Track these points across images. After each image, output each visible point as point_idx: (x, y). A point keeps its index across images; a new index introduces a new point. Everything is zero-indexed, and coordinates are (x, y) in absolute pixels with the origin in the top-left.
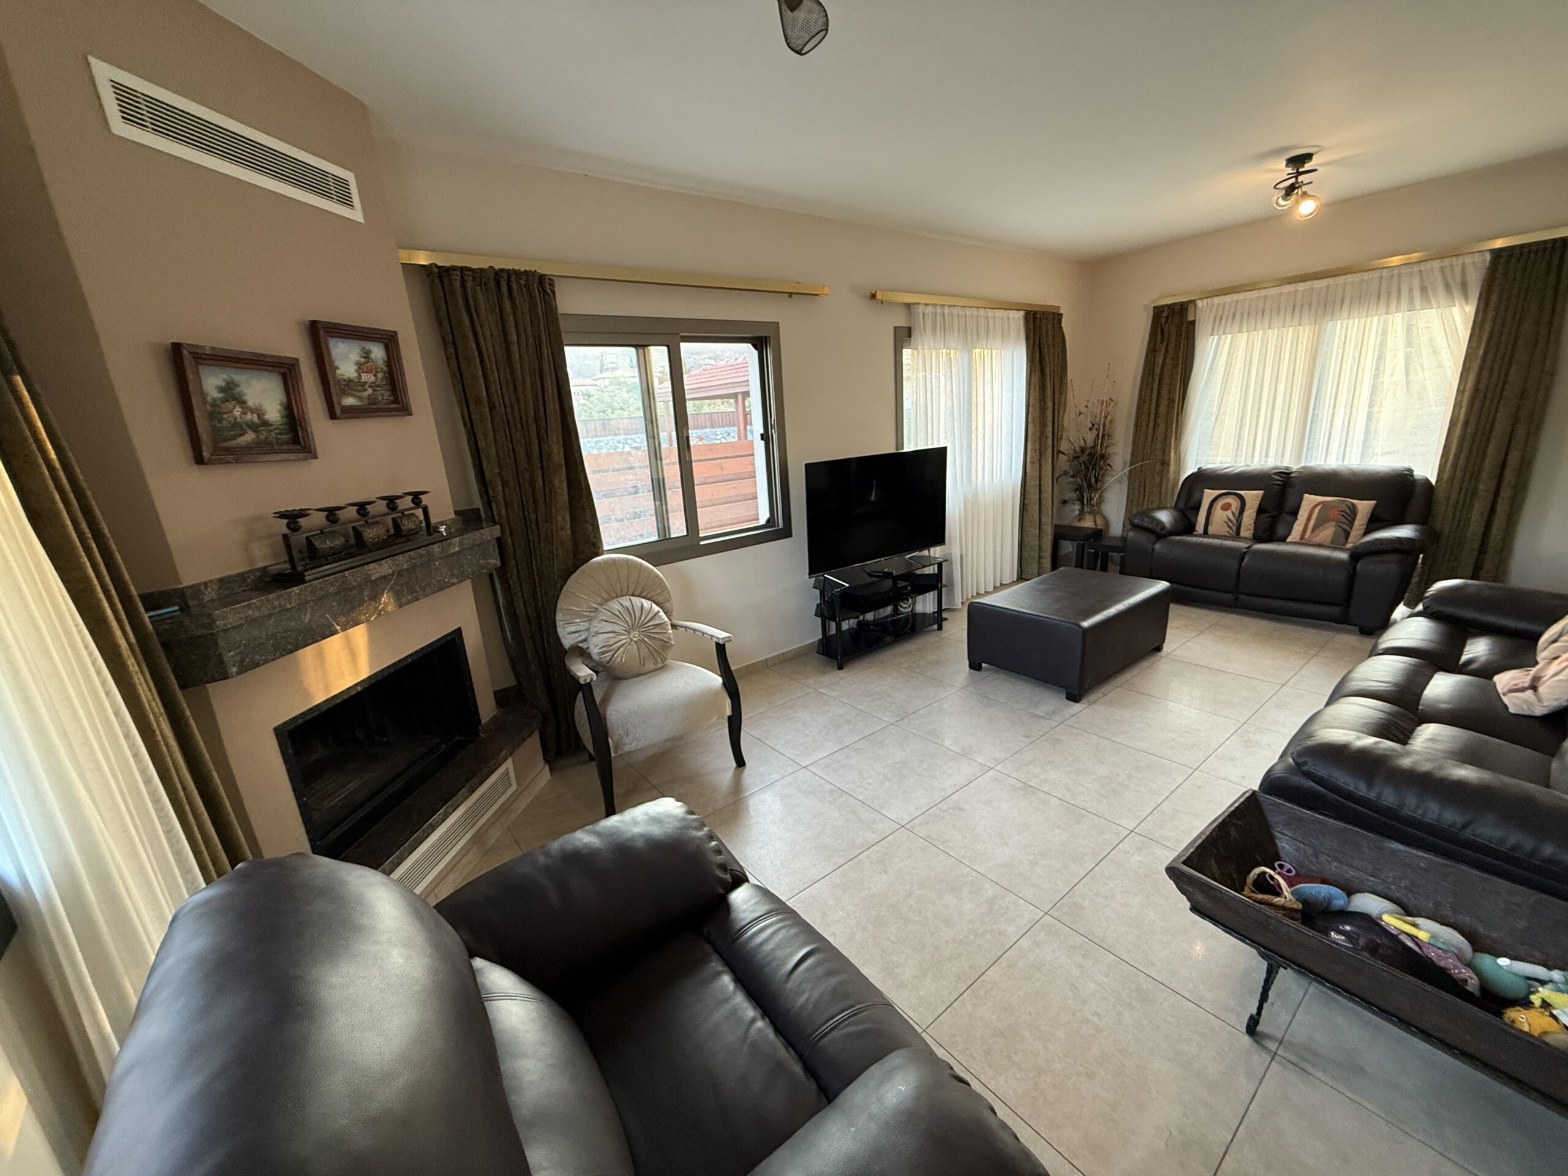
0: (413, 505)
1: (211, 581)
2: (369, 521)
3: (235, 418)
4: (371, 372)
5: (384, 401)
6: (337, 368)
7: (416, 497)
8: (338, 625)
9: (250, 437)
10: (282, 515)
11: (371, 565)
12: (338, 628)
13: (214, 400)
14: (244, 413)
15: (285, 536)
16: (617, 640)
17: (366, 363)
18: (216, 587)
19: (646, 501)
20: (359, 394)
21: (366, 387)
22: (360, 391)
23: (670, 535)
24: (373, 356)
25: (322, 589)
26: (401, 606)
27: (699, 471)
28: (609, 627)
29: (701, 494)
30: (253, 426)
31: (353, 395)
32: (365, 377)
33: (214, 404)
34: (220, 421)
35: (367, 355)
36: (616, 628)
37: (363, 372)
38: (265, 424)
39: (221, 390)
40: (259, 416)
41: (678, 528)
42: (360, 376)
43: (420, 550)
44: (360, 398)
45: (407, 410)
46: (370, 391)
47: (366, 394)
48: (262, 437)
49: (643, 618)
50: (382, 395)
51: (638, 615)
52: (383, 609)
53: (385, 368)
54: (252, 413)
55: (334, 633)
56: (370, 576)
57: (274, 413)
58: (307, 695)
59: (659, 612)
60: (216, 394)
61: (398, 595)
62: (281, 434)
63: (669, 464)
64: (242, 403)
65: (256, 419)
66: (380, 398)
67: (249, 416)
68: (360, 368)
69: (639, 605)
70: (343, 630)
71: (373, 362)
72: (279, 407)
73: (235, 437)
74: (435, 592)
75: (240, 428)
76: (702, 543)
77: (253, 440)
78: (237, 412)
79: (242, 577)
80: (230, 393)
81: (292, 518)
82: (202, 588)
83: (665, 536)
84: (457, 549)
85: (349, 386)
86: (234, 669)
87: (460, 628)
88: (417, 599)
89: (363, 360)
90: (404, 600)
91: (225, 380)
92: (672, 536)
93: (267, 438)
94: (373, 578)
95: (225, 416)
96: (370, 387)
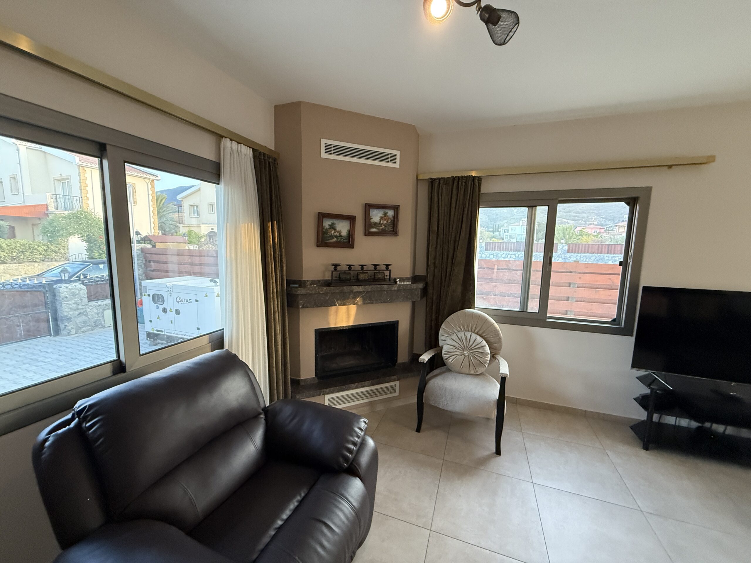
0: (385, 269)
1: (310, 280)
2: (364, 272)
3: (332, 234)
4: (386, 220)
5: (388, 231)
6: (372, 219)
7: (387, 266)
8: (338, 303)
9: (335, 239)
10: (333, 265)
11: (354, 287)
12: (337, 304)
13: (327, 228)
14: (335, 233)
15: (332, 272)
16: (454, 351)
17: (384, 217)
18: (310, 282)
19: (517, 289)
20: (378, 228)
21: (382, 225)
22: (378, 226)
23: (527, 309)
24: (388, 214)
25: (334, 290)
26: (364, 304)
27: (554, 278)
28: (454, 343)
29: (553, 291)
30: (336, 237)
31: (376, 228)
32: (382, 222)
33: (326, 230)
34: (327, 235)
35: (385, 214)
36: (457, 345)
37: (382, 220)
38: (341, 236)
39: (329, 225)
40: (339, 234)
41: (533, 307)
42: (380, 221)
43: (378, 286)
44: (378, 229)
45: (397, 234)
46: (384, 226)
47: (381, 228)
48: (339, 240)
49: (473, 345)
50: (388, 228)
51: (471, 343)
52: (357, 303)
53: (392, 219)
54: (337, 233)
55: (336, 305)
56: (353, 290)
57: (344, 233)
58: (328, 323)
59: (485, 346)
60: (328, 227)
61: (364, 300)
62: (344, 239)
63: (534, 271)
64: (335, 229)
65: (338, 235)
66: (387, 229)
67: (336, 234)
68: (381, 219)
69: (474, 338)
70: (339, 305)
71: (387, 216)
72: (347, 231)
73: (329, 240)
74: (381, 303)
75: (332, 237)
76: (548, 320)
77: (335, 241)
78: (333, 232)
79: (319, 281)
80: (332, 227)
81: (336, 266)
82: (307, 282)
83: (524, 309)
84: (396, 289)
85: (375, 225)
86: (301, 306)
87: (398, 321)
88: (372, 303)
89: (383, 216)
90: (366, 302)
91: (332, 223)
92: (528, 311)
93: (340, 240)
94: (354, 291)
95: (329, 233)
96: (384, 225)
